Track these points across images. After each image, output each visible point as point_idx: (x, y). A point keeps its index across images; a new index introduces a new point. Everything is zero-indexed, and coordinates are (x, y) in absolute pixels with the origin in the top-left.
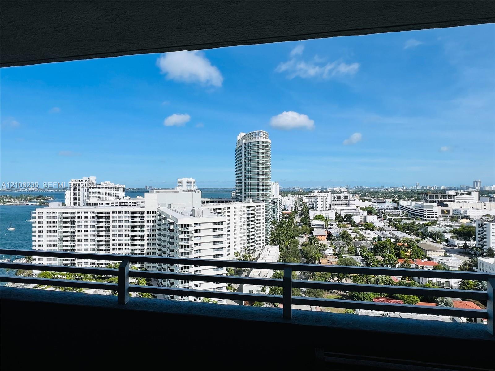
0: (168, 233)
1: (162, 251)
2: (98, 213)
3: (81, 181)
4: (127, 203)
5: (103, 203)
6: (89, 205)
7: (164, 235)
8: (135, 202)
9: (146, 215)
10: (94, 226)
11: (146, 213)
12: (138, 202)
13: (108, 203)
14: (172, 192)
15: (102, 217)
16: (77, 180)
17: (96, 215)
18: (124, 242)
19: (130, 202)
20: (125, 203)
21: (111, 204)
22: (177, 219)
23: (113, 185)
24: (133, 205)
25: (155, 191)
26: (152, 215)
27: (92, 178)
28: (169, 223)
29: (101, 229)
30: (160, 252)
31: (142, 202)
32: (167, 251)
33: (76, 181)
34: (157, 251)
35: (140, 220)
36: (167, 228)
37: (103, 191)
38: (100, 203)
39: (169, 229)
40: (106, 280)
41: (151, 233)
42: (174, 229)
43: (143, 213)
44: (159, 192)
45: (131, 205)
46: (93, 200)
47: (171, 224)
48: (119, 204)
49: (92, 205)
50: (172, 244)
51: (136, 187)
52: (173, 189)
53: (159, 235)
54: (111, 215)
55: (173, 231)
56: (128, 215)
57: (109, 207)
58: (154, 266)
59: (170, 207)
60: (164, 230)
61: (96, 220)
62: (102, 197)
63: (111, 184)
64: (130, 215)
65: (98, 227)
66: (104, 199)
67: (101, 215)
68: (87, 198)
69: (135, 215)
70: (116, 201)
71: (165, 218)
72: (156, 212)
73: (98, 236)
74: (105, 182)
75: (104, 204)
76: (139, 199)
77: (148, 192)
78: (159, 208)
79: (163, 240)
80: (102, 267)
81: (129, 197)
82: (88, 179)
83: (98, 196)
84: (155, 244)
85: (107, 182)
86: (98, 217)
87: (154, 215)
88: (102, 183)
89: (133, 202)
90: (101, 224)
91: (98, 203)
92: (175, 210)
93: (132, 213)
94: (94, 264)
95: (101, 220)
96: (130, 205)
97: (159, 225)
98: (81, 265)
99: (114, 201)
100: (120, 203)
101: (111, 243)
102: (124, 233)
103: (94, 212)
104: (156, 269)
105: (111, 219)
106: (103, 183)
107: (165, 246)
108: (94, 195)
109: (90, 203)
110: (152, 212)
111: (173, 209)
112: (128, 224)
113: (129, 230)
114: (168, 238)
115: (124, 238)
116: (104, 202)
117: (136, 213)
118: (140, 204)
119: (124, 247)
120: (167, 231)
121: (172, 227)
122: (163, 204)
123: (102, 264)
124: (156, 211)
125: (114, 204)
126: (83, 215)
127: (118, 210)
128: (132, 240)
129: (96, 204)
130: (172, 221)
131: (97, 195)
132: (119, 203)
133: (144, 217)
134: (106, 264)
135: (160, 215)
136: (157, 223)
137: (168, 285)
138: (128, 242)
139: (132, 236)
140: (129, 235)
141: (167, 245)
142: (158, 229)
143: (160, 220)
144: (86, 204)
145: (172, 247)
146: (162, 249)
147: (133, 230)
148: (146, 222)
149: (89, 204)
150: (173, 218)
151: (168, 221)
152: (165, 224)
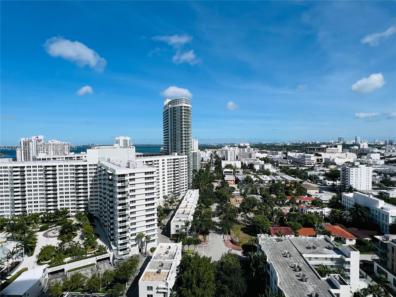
0: (107, 182)
1: (103, 197)
2: (46, 167)
3: (30, 139)
4: (72, 158)
6: (38, 160)
7: (104, 184)
8: (79, 157)
9: (88, 167)
10: (42, 178)
12: (81, 157)
13: (55, 159)
14: (111, 148)
15: (49, 170)
16: (26, 139)
17: (44, 169)
18: (70, 191)
20: (70, 157)
21: (57, 159)
22: (115, 171)
23: (60, 143)
24: (77, 160)
25: (96, 147)
26: (93, 167)
27: (40, 137)
29: (49, 180)
30: (101, 198)
31: (85, 157)
32: (107, 197)
33: (25, 139)
34: (98, 197)
35: (83, 171)
36: (107, 178)
37: (51, 148)
38: (47, 159)
39: (109, 179)
40: (55, 223)
41: (94, 182)
42: (112, 179)
43: (86, 166)
44: (99, 148)
45: (76, 160)
46: (41, 155)
47: (110, 174)
48: (64, 159)
49: (40, 160)
50: (111, 191)
51: (81, 144)
52: (112, 145)
53: (100, 184)
54: (57, 168)
55: (111, 180)
56: (72, 168)
57: (56, 161)
58: (97, 210)
59: (109, 160)
60: (104, 179)
61: (44, 173)
62: (50, 153)
63: (57, 142)
64: (74, 168)
65: (46, 179)
66: (52, 155)
68: (36, 154)
69: (79, 168)
70: (62, 156)
71: (104, 170)
72: (97, 165)
73: (47, 187)
74: (52, 141)
75: (51, 159)
76: (82, 154)
78: (99, 161)
79: (103, 188)
80: (51, 212)
81: (74, 153)
82: (37, 138)
84: (97, 192)
85: (54, 141)
86: (46, 171)
87: (96, 167)
88: (49, 141)
89: (77, 157)
90: (48, 176)
91: (45, 159)
92: (113, 162)
93: (76, 166)
94: (44, 210)
95: (48, 172)
96: (75, 160)
97: (100, 175)
98: (31, 211)
100: (66, 158)
101: (58, 191)
102: (69, 183)
103: (42, 166)
104: (98, 212)
105: (58, 172)
106: (51, 141)
107: (105, 193)
108: (42, 151)
109: (38, 158)
110: (94, 165)
111: (111, 162)
112: (73, 175)
113: (74, 181)
114: (107, 186)
115: (70, 187)
116: (51, 157)
117: (79, 166)
118: (84, 158)
119: (70, 195)
120: (107, 181)
121: (110, 177)
122: (103, 159)
123: (51, 210)
125: (61, 159)
126: (32, 169)
127: (63, 164)
128: (76, 189)
130: (110, 172)
131: (45, 151)
133: (86, 169)
134: (54, 210)
135: (100, 167)
137: (108, 225)
138: (73, 191)
139: (76, 185)
140: (74, 185)
141: (107, 192)
142: (99, 179)
143: (100, 171)
144: (35, 159)
145: (111, 194)
146: (103, 195)
147: (77, 180)
148: (88, 173)
150: (111, 169)
151: (108, 172)
152: (104, 175)
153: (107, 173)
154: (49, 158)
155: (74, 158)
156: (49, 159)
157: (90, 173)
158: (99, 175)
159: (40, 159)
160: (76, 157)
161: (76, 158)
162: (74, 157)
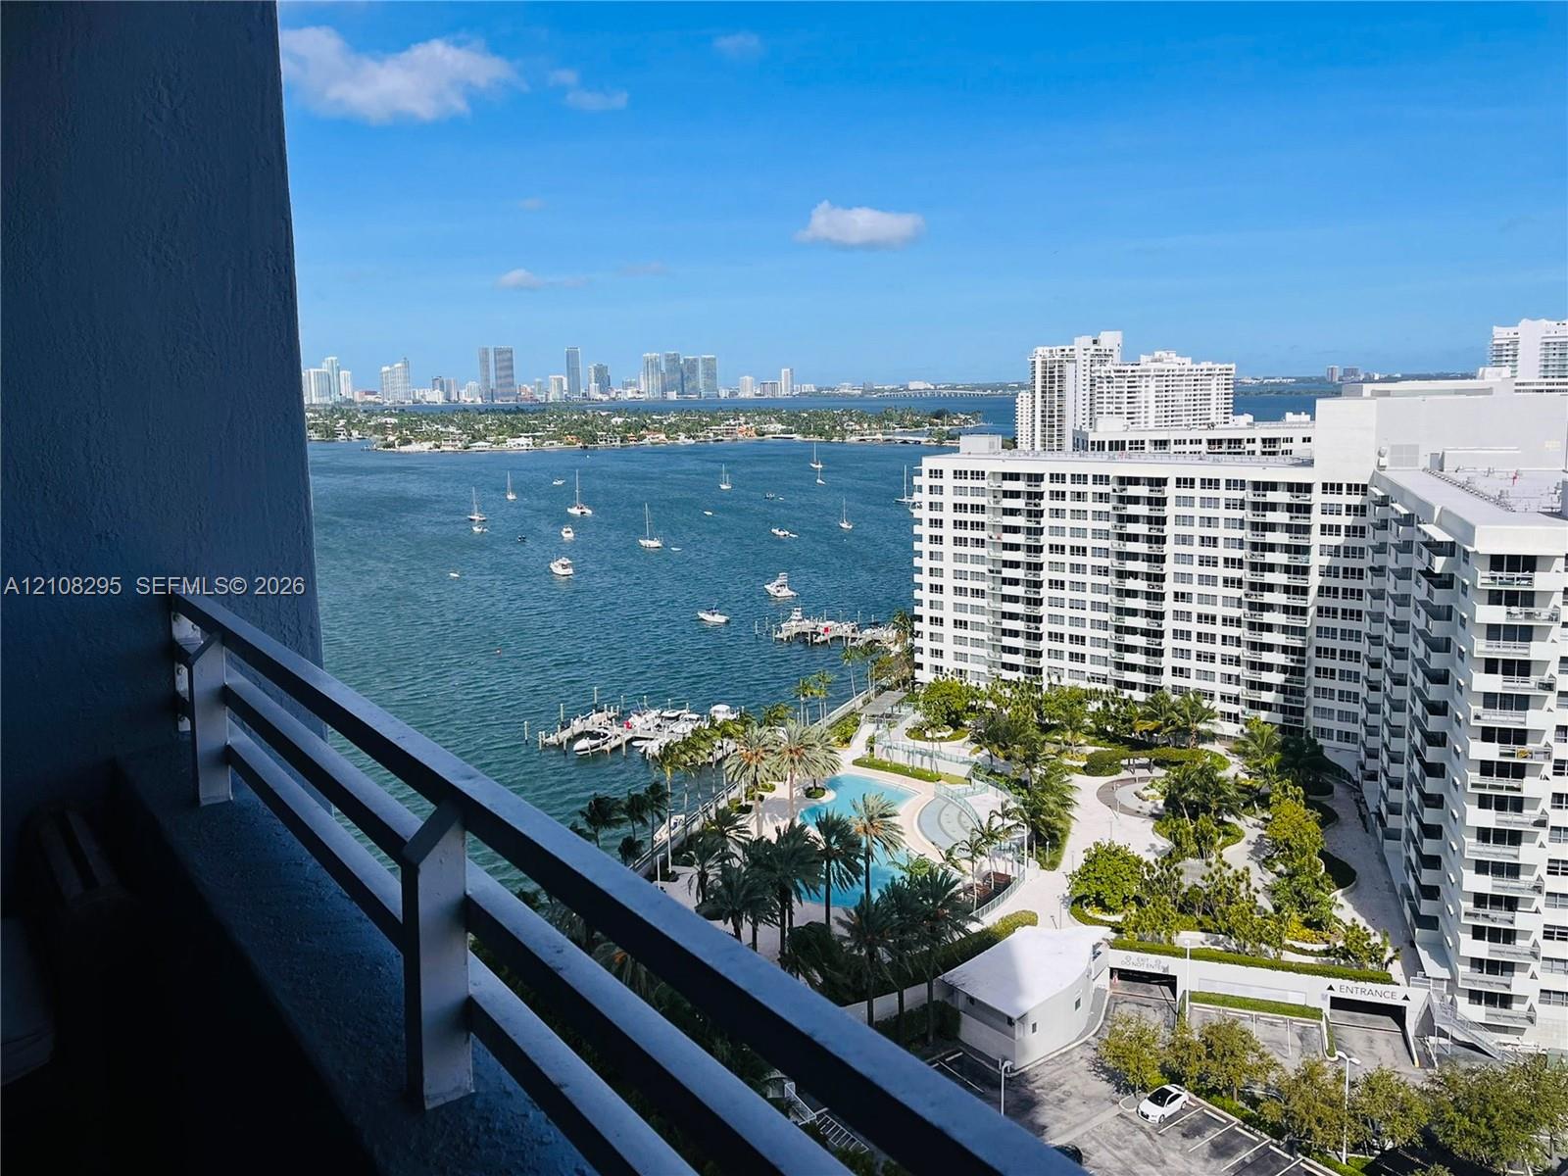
0: (1419, 591)
1: (1389, 672)
2: (1124, 481)
3: (1067, 352)
4: (1239, 441)
5: (1143, 442)
6: (1093, 449)
7: (1402, 600)
8: (1273, 441)
9: (1317, 498)
10: (1107, 535)
11: (1317, 489)
12: (1286, 440)
13: (1163, 443)
14: (1458, 392)
15: (1135, 500)
16: (1054, 349)
17: (1114, 491)
18: (1220, 611)
19: (1254, 441)
20: (1230, 441)
21: (1174, 448)
22: (1469, 530)
23: (1189, 365)
24: (1264, 453)
25: (1367, 388)
26: (1345, 499)
27: (1110, 339)
28: (1426, 544)
29: (1131, 547)
30: (1376, 675)
31: (1304, 440)
32: (1411, 674)
33: (1051, 351)
34: (1363, 668)
35: (1291, 518)
36: (1419, 565)
37: (1148, 393)
38: (1131, 443)
39: (1428, 573)
40: (1147, 752)
41: (1342, 562)
42: (1452, 576)
43: (1307, 488)
44: (1387, 394)
45: (1258, 453)
46: (1109, 428)
47: (1437, 548)
48: (1204, 447)
49: (1103, 450)
50: (1442, 646)
51: (1283, 374)
52: (1464, 377)
53: (1378, 595)
54: (1171, 491)
55: (1445, 582)
56: (1238, 494)
57: (1166, 459)
58: (1347, 734)
59: (1439, 463)
60: (1404, 574)
61: (1114, 508)
62: (1143, 415)
63: (1178, 359)
64: (1248, 495)
65: (1121, 537)
66: (1152, 425)
67: (1132, 491)
68: (1087, 421)
69: (1271, 497)
70: (1195, 435)
71: (1408, 520)
72: (1365, 487)
73: (1122, 575)
74: (1157, 354)
75: (1147, 445)
76: (1293, 425)
77: (1336, 392)
78: (1382, 468)
79: (1393, 623)
80: (1130, 697)
81: (1249, 418)
82: (1095, 342)
83: (1126, 411)
84: (1356, 635)
85: (1164, 354)
86: (1121, 499)
87: (1356, 500)
88: (1144, 358)
89: (1264, 441)
90: (1131, 528)
91: (1124, 442)
92: (1461, 478)
93: (1256, 486)
94: (1105, 681)
95: (1132, 509)
96: (1253, 453)
97: (1381, 549)
98: (1059, 677)
99: (1188, 436)
100: (1211, 442)
101: (1169, 605)
102: (1222, 572)
103: (1107, 477)
104: (1354, 747)
105: (1170, 511)
106: (1149, 358)
107: (1402, 649)
108: (1112, 408)
109: (1096, 440)
110: (1349, 486)
111: (1453, 475)
112: (1238, 534)
113: (1240, 561)
114: (1417, 613)
115: (1220, 590)
116: (1147, 437)
117: (1273, 486)
118: (1297, 447)
119: (1219, 629)
120: (1417, 582)
121: (1439, 564)
122: (1405, 454)
123: (1132, 686)
124: (1366, 482)
125: (1188, 448)
126: (1068, 487)
127: (1198, 472)
128: (1252, 606)
129: (1117, 446)
130: (1440, 536)
131: (1125, 408)
132: (1205, 443)
133: (1308, 509)
134: (1147, 688)
135: (1384, 502)
136: (1370, 540)
137: (1410, 831)
138: (1236, 613)
139: (1253, 586)
140: (1240, 582)
141: (1412, 647)
142: (1372, 569)
143: (1383, 525)
144: (1081, 444)
145: (1437, 661)
146: (1388, 659)
147: (1259, 560)
148: (1316, 530)
149: (1093, 443)
150: (1446, 519)
151: (1425, 534)
152: (1406, 547)
153: (1419, 538)
154: (1137, 442)
155: (1250, 447)
156: (1138, 445)
157: (1323, 527)
158: (1374, 543)
159: (1101, 446)
160: (1259, 442)
161: (1258, 447)
162: (1248, 441)
